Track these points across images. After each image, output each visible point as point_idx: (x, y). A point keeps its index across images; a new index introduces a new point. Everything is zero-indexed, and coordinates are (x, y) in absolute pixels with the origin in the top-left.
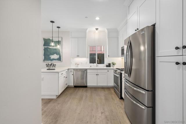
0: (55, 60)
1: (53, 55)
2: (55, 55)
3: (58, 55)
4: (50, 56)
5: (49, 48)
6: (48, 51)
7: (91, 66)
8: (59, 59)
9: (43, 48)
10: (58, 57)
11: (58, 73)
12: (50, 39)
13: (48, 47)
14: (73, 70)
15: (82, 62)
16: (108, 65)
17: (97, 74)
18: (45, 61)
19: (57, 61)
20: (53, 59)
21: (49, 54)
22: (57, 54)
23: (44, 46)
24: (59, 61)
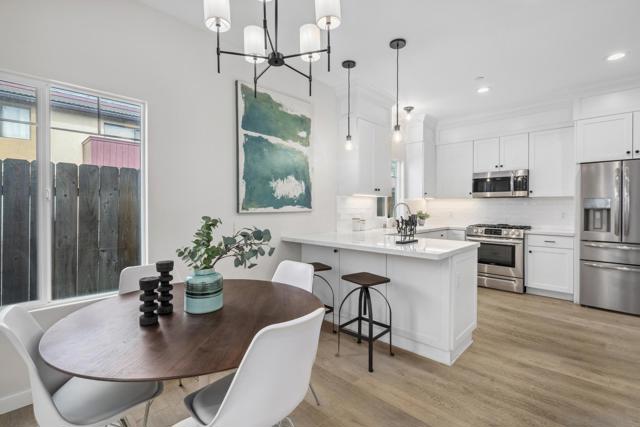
0: (291, 202)
1: (282, 179)
2: (292, 178)
3: (303, 183)
4: (273, 184)
5: (266, 140)
6: (263, 156)
8: (306, 200)
10: (300, 192)
12: (269, 97)
13: (265, 137)
18: (252, 210)
19: (297, 208)
20: (282, 198)
22: (297, 178)
24: (306, 209)
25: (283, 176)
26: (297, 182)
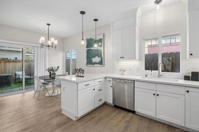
0: (96, 63)
2: (97, 57)
3: (100, 58)
4: (92, 59)
6: (90, 53)
7: (146, 76)
8: (101, 63)
9: (86, 50)
10: (99, 61)
11: (77, 84)
13: (90, 48)
14: (111, 80)
15: (130, 67)
16: (190, 75)
17: (155, 92)
18: (88, 65)
19: (98, 65)
20: (94, 62)
21: (91, 56)
22: (98, 57)
23: (87, 48)
24: (101, 65)
25: (94, 57)
26: (98, 58)
